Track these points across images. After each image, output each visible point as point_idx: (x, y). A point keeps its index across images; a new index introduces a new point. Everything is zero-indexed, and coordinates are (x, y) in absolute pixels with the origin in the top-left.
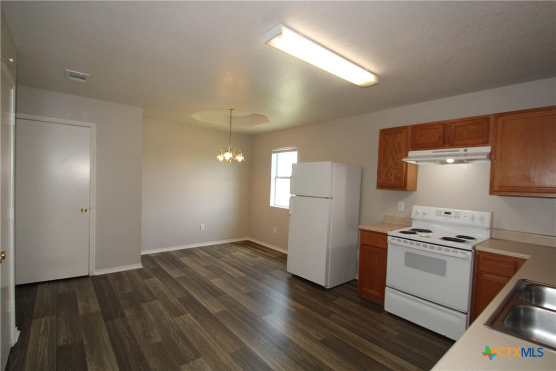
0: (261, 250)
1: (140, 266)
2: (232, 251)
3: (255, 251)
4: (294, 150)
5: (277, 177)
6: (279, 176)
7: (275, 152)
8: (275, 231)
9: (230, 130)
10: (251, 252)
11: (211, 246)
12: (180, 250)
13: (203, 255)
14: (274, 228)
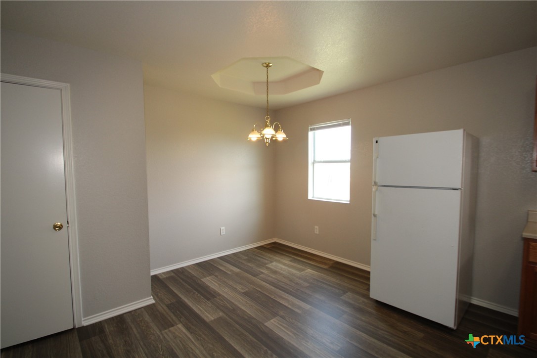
0: (301, 256)
1: (150, 301)
2: (266, 261)
3: (295, 259)
4: (347, 124)
5: (314, 162)
6: (317, 159)
7: (312, 129)
8: (317, 232)
9: (268, 101)
10: (291, 261)
11: (234, 254)
12: (196, 264)
13: (231, 271)
14: (316, 227)
